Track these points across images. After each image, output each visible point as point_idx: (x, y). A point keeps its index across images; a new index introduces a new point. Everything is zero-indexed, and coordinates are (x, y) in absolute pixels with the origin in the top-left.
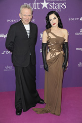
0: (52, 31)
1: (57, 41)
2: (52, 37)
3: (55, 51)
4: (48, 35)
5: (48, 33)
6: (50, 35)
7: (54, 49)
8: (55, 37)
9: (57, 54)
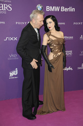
3: (57, 52)
4: (49, 38)
6: (51, 37)
7: (56, 50)
9: (59, 54)
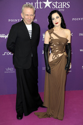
0: (54, 32)
1: (60, 43)
2: (55, 37)
3: (58, 53)
4: (50, 35)
5: (50, 34)
6: (53, 35)
7: (57, 51)
8: (57, 38)
9: (60, 55)
